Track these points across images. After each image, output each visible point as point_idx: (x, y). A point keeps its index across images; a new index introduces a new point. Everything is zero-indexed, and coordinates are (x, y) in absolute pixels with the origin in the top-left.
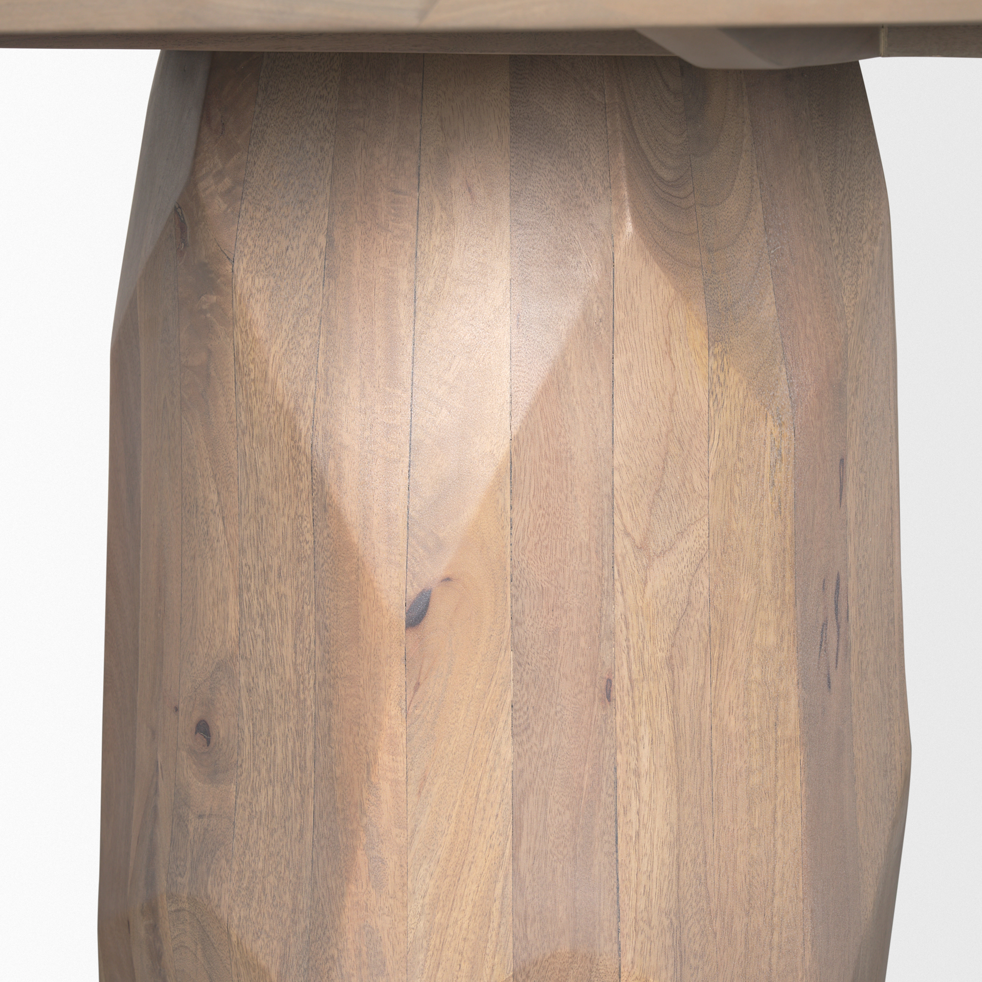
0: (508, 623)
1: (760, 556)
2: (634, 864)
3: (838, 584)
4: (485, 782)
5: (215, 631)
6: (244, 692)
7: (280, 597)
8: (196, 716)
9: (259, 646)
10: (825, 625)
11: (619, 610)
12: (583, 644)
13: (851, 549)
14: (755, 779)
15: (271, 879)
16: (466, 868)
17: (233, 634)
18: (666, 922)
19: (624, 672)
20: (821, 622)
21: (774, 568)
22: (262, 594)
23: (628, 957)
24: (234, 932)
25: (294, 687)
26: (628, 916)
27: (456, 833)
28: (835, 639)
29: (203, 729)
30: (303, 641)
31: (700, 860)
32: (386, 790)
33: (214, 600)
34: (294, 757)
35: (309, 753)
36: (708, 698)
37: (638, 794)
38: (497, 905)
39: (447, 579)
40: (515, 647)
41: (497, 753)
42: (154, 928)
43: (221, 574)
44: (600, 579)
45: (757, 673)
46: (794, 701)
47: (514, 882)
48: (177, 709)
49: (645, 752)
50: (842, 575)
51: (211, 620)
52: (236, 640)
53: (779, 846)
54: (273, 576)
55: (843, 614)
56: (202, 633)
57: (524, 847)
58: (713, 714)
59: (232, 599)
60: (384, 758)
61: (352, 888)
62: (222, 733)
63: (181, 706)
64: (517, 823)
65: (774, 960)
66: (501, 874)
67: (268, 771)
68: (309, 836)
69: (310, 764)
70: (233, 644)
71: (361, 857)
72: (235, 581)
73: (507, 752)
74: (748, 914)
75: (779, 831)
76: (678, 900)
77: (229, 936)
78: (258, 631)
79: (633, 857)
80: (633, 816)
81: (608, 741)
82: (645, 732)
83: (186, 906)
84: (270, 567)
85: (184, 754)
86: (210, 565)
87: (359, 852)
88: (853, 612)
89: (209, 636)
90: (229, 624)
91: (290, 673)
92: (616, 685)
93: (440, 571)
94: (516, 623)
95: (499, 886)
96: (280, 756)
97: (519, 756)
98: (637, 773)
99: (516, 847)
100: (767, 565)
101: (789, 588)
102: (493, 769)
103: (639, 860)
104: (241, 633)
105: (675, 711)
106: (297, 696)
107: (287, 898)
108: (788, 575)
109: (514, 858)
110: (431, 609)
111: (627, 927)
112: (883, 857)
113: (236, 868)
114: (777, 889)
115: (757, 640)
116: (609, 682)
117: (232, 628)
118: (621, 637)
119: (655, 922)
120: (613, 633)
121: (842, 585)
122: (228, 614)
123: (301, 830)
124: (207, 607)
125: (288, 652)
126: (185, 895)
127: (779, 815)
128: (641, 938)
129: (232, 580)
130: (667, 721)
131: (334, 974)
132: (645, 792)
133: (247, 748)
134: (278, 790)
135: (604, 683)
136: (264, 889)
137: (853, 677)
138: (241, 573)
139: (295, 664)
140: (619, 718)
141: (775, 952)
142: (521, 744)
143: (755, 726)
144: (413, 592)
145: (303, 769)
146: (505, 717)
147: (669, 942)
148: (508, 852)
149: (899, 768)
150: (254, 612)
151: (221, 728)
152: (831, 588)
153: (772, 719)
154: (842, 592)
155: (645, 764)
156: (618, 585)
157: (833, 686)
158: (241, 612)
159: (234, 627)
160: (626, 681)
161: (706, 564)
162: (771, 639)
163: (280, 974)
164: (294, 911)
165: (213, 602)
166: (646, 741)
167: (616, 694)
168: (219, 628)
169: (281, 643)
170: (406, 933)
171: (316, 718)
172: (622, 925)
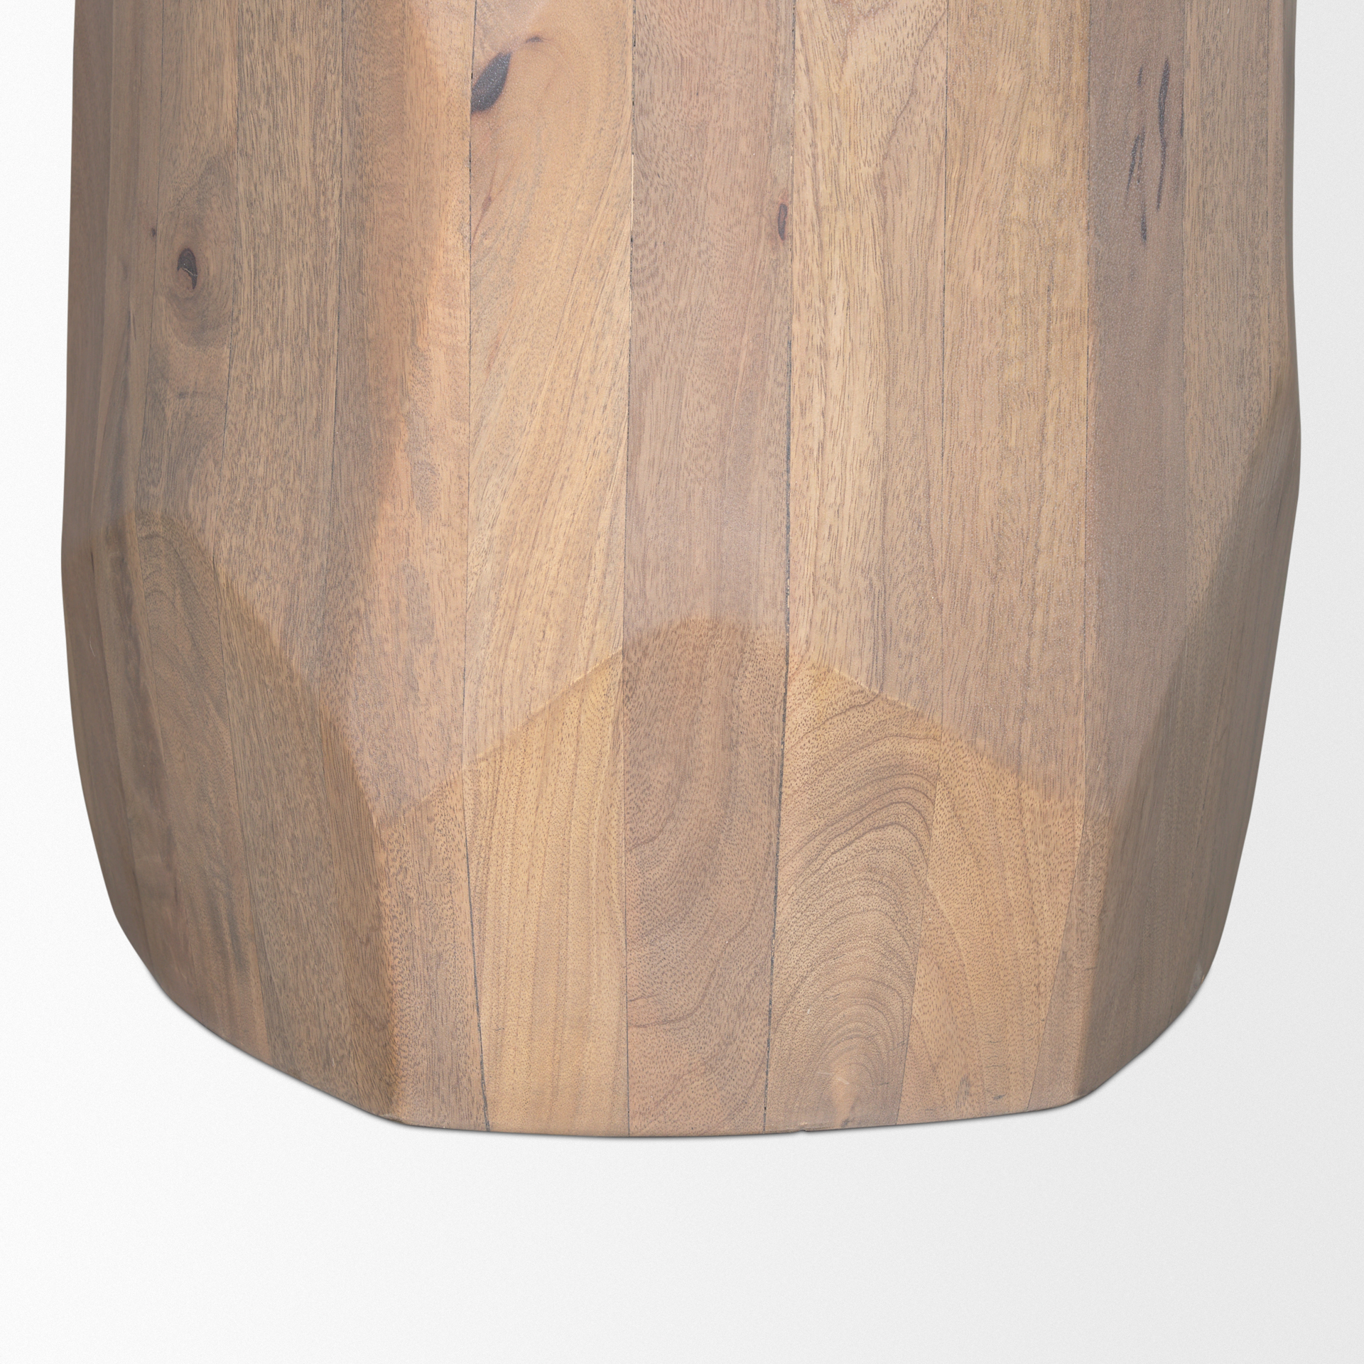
0: (628, 110)
1: (1031, 24)
2: (814, 493)
3: (1166, 77)
4: (588, 356)
5: (205, 113)
6: (243, 207)
7: (294, 60)
8: (180, 242)
9: (265, 137)
10: (1140, 139)
11: (802, 97)
12: (743, 148)
13: (1191, 23)
14: (1013, 372)
15: (276, 491)
16: (556, 486)
17: (230, 117)
18: (863, 584)
19: (808, 195)
20: (1133, 134)
21: (1054, 45)
22: (269, 56)
23: (802, 632)
24: (222, 569)
25: (312, 200)
26: (803, 569)
27: (543, 431)
28: (1157, 162)
29: (188, 262)
30: (324, 129)
31: (920, 491)
32: (438, 362)
33: (204, 64)
34: (310, 308)
35: (331, 302)
36: (940, 241)
37: (824, 384)
38: (602, 543)
39: (536, 39)
40: (638, 149)
41: (608, 311)
42: (121, 563)
43: (214, 25)
44: (772, 48)
45: (1020, 207)
46: (1080, 255)
47: (628, 510)
48: (154, 232)
49: (837, 320)
50: (1174, 64)
51: (200, 96)
52: (234, 126)
53: (1049, 477)
54: (284, 28)
55: (1173, 124)
56: (188, 115)
57: (644, 457)
58: (947, 267)
59: (229, 64)
60: (436, 311)
61: (388, 507)
62: (212, 268)
63: (160, 227)
64: (635, 420)
65: (1035, 653)
66: (609, 496)
67: (275, 328)
68: (328, 428)
69: (332, 319)
70: (230, 132)
71: (401, 462)
72: (232, 35)
73: (623, 309)
74: (994, 578)
75: (1049, 454)
76: (883, 551)
77: (216, 576)
78: (264, 112)
79: (813, 480)
80: (815, 418)
81: (779, 301)
82: (837, 289)
83: (160, 529)
84: (280, 13)
85: (163, 300)
86: (200, 10)
87: (398, 454)
88: (1191, 123)
89: (197, 121)
90: (225, 101)
91: (306, 179)
92: (794, 215)
93: (528, 26)
94: (640, 111)
95: (606, 514)
96: (290, 305)
97: (641, 317)
98: (823, 353)
99: (632, 456)
100: (1042, 39)
101: (1078, 77)
102: (601, 336)
103: (822, 487)
104: (240, 116)
105: (886, 259)
106: (316, 214)
107: (297, 520)
108: (1077, 56)
109: (630, 472)
110: (511, 85)
111: (800, 588)
112: (1231, 508)
113: (227, 473)
114: (1043, 543)
115: (1022, 155)
116: (783, 209)
117: (228, 106)
118: (804, 140)
119: (844, 582)
120: (792, 134)
121: (1174, 79)
122: (222, 86)
123: (318, 419)
124: (196, 76)
125: (304, 146)
126: (159, 513)
127: (1050, 430)
128: (822, 605)
129: (228, 33)
130: (873, 275)
131: (359, 637)
132: (835, 382)
133: (246, 292)
134: (288, 358)
135: (775, 211)
136: (265, 506)
137: (1187, 225)
138: (241, 23)
139: (313, 164)
140: (797, 266)
141: (1037, 640)
142: (644, 298)
143: (1015, 290)
144: (483, 58)
145: (322, 325)
146: (621, 256)
147: (866, 614)
148: (620, 463)
149: (1265, 373)
150: (258, 84)
151: (211, 261)
152: (1153, 83)
153: (1044, 280)
154: (1173, 91)
155: (836, 340)
156: (800, 59)
157: (1150, 235)
158: (241, 83)
159: (230, 106)
160: (810, 209)
161: (942, 32)
162: (1046, 155)
163: (284, 635)
164: (305, 541)
165: (204, 68)
166: (839, 303)
167: (794, 228)
168: (210, 109)
169: (295, 132)
170: (465, 580)
171: (342, 248)
172: (792, 585)
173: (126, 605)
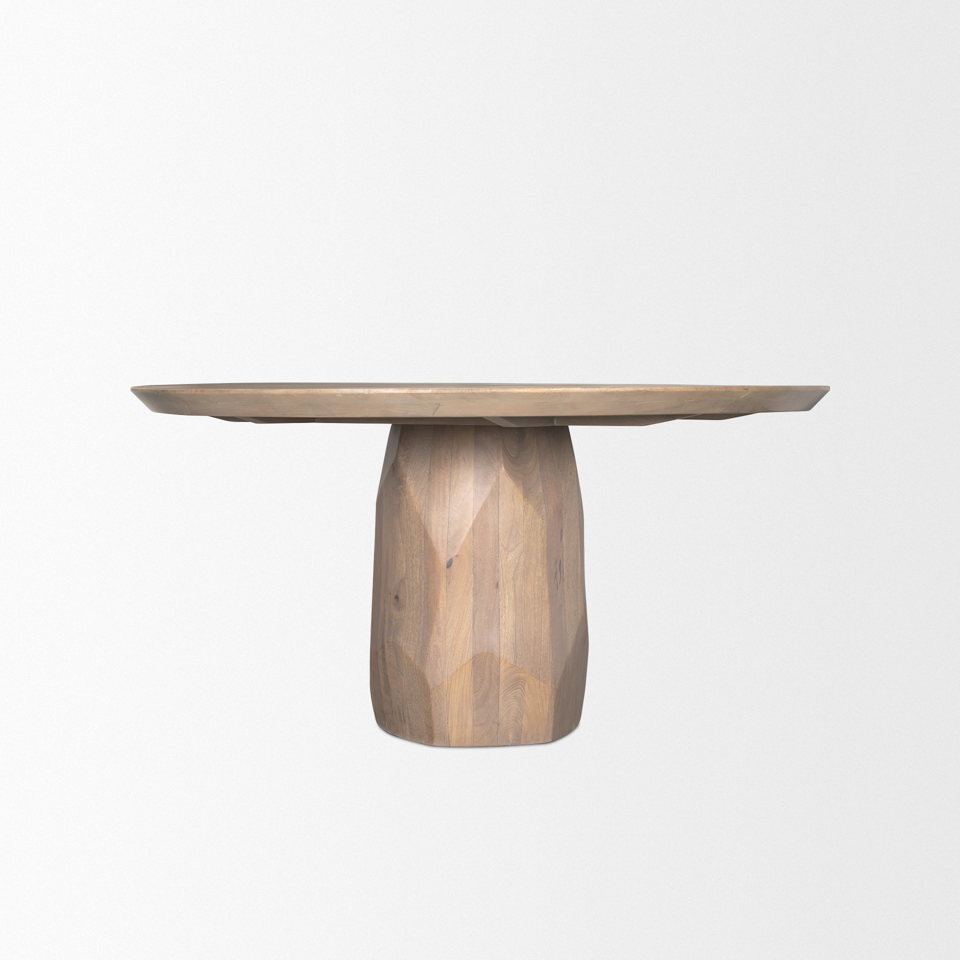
0: (472, 567)
1: (537, 553)
2: (504, 630)
3: (560, 562)
4: (466, 608)
6: (407, 587)
7: (416, 561)
8: (395, 594)
9: (411, 575)
10: (556, 572)
11: (500, 565)
12: (491, 573)
14: (536, 611)
15: (413, 634)
16: (461, 630)
17: (405, 572)
18: (512, 646)
19: (502, 581)
20: (555, 571)
21: (541, 556)
22: (412, 561)
23: (502, 654)
24: (403, 649)
25: (419, 585)
26: (502, 643)
27: (459, 621)
28: (559, 576)
29: (397, 597)
30: (421, 573)
32: (441, 610)
33: (400, 563)
34: (419, 603)
35: (423, 601)
36: (523, 588)
37: (505, 612)
38: (469, 639)
39: (457, 556)
40: (474, 574)
41: (469, 601)
42: (383, 652)
43: (402, 557)
44: (495, 557)
45: (537, 583)
46: (547, 591)
47: (473, 634)
49: (507, 601)
50: (562, 560)
51: (399, 569)
53: (543, 628)
54: (414, 556)
56: (397, 572)
57: (475, 625)
58: (525, 593)
59: (404, 563)
60: (441, 601)
61: (432, 635)
63: (391, 592)
64: (474, 619)
65: (542, 659)
66: (470, 631)
67: (412, 607)
68: (422, 623)
69: (423, 604)
70: (405, 575)
71: (435, 627)
73: (472, 600)
74: (534, 646)
75: (543, 624)
76: (515, 640)
77: (402, 650)
78: (411, 571)
80: (504, 618)
81: (497, 598)
82: (507, 596)
83: (391, 644)
84: (414, 554)
85: (392, 605)
86: (399, 554)
87: (434, 626)
88: (565, 570)
89: (399, 573)
90: (404, 569)
91: (418, 581)
92: (499, 584)
93: (456, 554)
94: (474, 567)
95: (469, 635)
96: (415, 603)
97: (475, 601)
98: (505, 607)
99: (473, 625)
100: (539, 555)
101: (545, 561)
102: (468, 605)
103: (505, 629)
105: (515, 591)
106: (420, 587)
107: (416, 639)
108: (545, 558)
109: (473, 627)
110: (452, 565)
111: (502, 647)
113: (404, 632)
114: (542, 640)
115: (537, 574)
116: (498, 583)
118: (501, 572)
119: (509, 646)
120: (499, 571)
121: (562, 563)
122: (403, 567)
123: (420, 622)
124: (398, 566)
125: (418, 576)
126: (391, 641)
127: (543, 620)
128: (505, 649)
129: (404, 558)
130: (513, 594)
132: (507, 612)
133: (407, 601)
134: (415, 612)
135: (496, 583)
136: (411, 637)
137: (565, 588)
138: (407, 556)
139: (419, 579)
140: (500, 592)
141: (542, 657)
142: (475, 598)
143: (536, 597)
144: (448, 559)
145: (421, 606)
146: (471, 591)
147: (513, 651)
148: (472, 626)
150: (410, 566)
151: (401, 597)
152: (558, 563)
153: (541, 595)
154: (562, 565)
155: (507, 605)
156: (500, 558)
157: (559, 588)
158: (407, 566)
160: (502, 583)
161: (523, 554)
162: (541, 574)
163: (414, 659)
164: (418, 642)
165: (400, 565)
166: (507, 599)
167: (499, 586)
168: (401, 571)
169: (416, 573)
170: (446, 647)
171: (424, 592)
173: (384, 660)
